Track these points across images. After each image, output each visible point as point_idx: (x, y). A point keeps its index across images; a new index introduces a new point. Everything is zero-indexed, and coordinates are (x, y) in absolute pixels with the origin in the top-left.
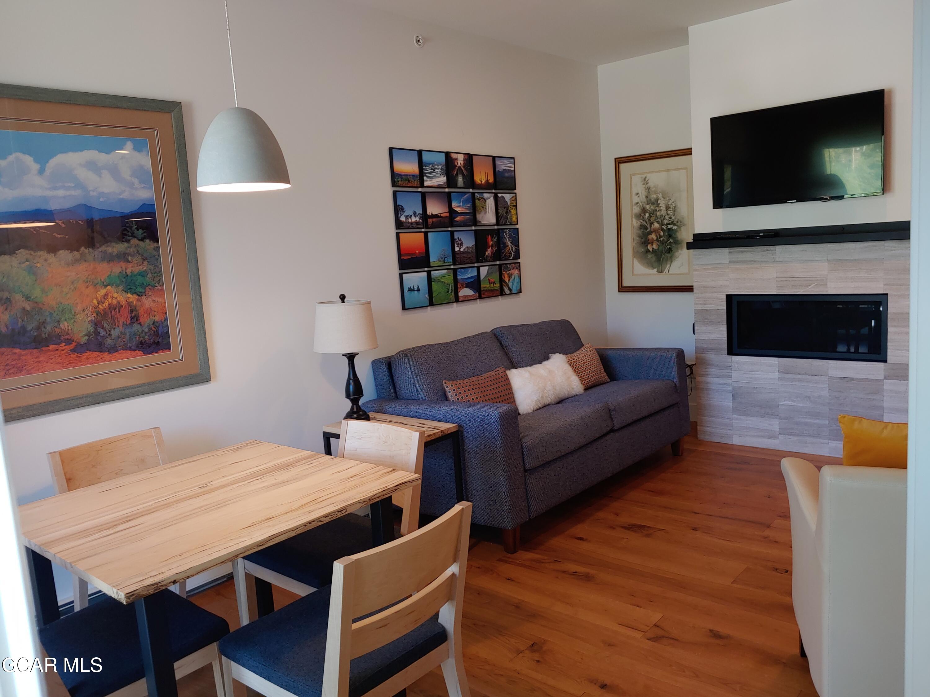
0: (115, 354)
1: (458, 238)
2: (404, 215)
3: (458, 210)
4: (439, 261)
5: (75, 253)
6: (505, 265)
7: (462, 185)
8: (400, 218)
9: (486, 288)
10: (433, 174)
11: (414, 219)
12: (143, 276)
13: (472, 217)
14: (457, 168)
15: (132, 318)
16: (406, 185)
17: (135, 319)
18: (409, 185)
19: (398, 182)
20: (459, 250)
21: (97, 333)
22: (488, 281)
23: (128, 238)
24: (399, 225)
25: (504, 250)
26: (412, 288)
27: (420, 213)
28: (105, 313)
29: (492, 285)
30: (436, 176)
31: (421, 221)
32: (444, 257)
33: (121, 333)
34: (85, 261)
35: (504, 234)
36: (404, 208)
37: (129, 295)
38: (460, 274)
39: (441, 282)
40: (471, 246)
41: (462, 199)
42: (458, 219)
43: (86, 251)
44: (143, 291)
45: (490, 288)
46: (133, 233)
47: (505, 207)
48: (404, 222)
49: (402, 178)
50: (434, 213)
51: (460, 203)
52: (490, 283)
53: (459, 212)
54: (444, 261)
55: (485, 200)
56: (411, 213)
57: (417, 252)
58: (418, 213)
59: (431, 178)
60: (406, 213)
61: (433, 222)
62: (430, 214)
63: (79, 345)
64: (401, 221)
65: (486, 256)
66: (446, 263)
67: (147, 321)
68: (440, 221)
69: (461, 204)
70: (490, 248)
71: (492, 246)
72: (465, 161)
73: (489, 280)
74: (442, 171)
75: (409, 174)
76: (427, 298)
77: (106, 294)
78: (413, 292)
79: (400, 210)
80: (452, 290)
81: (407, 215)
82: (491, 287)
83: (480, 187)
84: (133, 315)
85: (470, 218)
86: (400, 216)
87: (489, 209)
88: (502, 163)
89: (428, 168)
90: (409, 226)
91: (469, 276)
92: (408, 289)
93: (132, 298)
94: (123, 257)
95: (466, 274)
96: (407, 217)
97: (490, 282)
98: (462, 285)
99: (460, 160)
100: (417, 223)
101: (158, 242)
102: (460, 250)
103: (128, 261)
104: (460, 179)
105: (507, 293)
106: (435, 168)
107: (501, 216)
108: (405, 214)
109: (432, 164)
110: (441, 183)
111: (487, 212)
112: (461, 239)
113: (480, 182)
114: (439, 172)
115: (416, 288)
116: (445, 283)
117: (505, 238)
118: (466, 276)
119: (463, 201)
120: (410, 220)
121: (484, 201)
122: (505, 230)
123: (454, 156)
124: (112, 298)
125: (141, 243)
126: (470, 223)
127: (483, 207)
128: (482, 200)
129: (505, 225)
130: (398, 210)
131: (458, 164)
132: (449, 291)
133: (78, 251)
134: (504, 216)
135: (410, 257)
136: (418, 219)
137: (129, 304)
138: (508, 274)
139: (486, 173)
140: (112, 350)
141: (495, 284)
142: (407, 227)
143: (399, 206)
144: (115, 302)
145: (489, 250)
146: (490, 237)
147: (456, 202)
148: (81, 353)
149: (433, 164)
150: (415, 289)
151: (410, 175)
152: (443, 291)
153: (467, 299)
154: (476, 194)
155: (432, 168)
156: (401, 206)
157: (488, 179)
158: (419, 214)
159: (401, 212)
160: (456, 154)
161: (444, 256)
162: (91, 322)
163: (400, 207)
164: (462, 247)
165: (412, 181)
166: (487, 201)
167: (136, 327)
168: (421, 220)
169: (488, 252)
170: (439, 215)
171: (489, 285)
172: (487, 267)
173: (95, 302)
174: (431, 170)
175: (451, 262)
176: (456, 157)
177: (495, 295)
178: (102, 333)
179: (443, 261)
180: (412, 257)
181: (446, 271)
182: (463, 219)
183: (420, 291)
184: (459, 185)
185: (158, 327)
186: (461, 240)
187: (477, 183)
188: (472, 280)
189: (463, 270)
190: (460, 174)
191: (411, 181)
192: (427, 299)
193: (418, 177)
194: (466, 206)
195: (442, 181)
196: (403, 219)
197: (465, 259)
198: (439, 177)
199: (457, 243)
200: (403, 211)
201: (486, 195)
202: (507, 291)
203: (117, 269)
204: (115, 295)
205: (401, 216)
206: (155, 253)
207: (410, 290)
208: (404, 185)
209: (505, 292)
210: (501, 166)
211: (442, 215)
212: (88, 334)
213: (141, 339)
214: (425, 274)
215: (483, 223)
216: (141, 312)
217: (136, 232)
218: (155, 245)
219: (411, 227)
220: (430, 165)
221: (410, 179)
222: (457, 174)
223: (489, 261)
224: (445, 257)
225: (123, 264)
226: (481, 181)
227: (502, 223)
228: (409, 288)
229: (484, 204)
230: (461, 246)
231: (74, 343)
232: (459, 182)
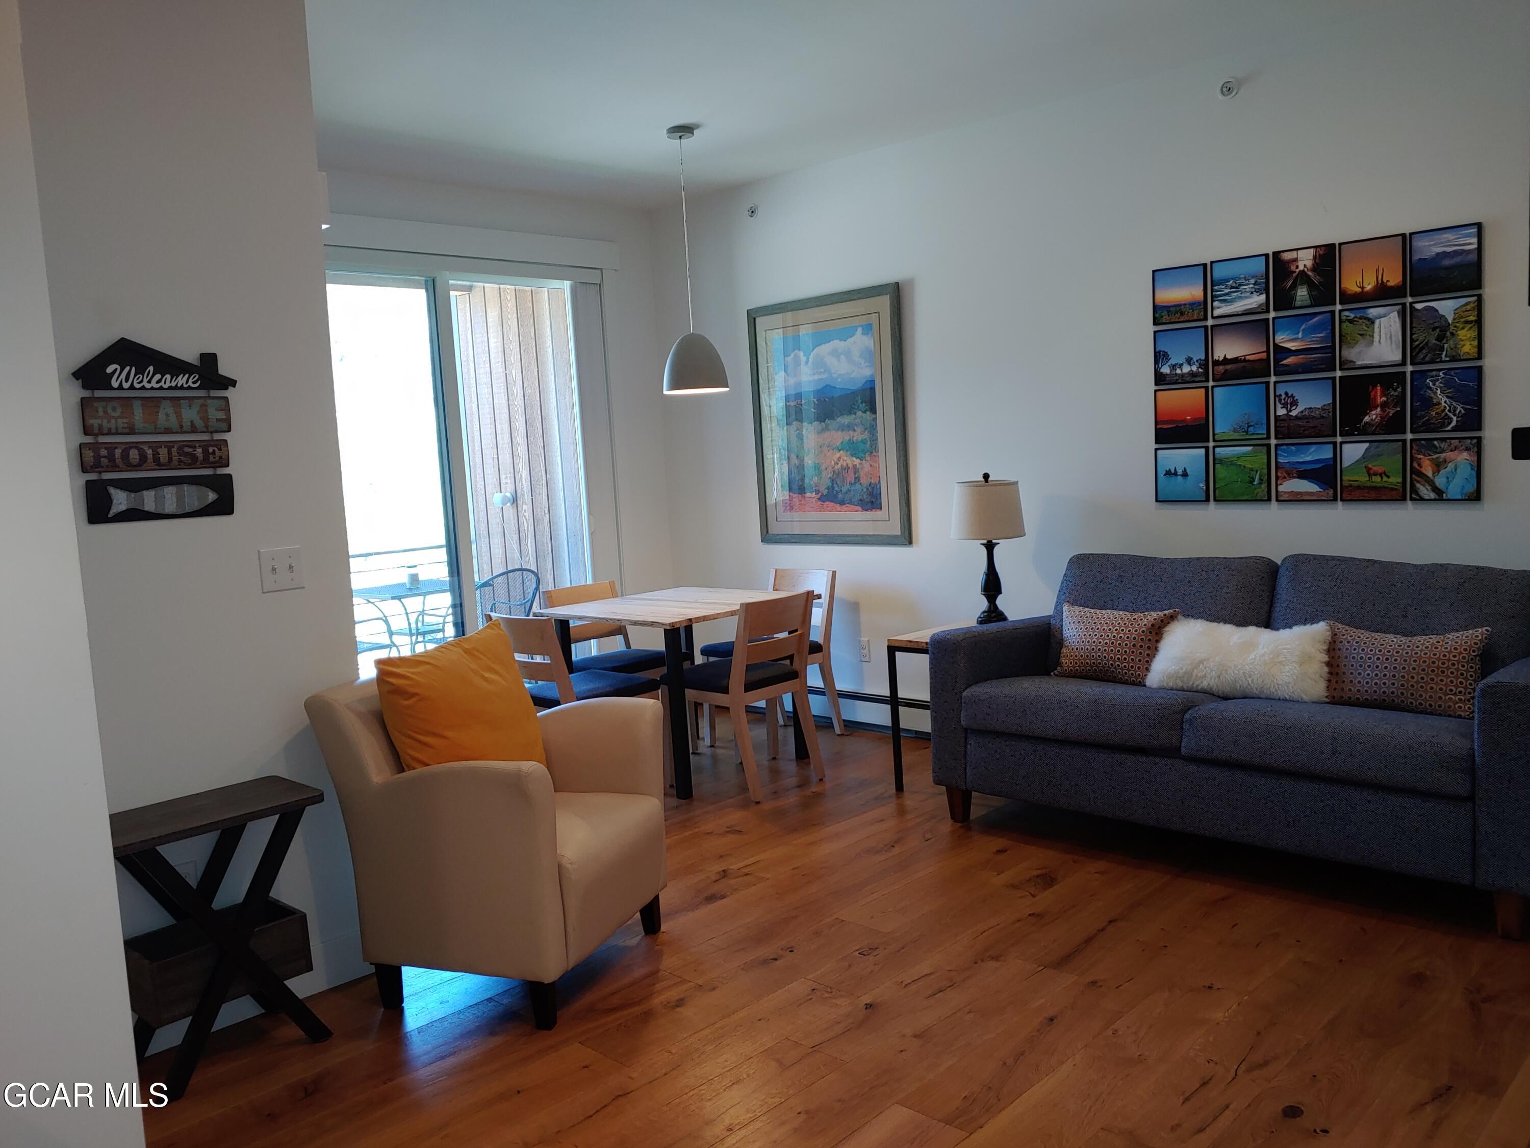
0: (843, 506)
1: (1286, 394)
2: (1167, 364)
3: (1292, 346)
4: (1234, 431)
5: (823, 423)
6: (1423, 442)
7: (1309, 302)
8: (1160, 369)
9: (1357, 483)
10: (1235, 294)
11: (1186, 369)
12: (864, 443)
13: (1330, 355)
14: (1294, 275)
15: (855, 478)
16: (1177, 320)
17: (857, 479)
18: (1182, 320)
19: (1162, 317)
20: (1288, 414)
21: (833, 488)
22: (1365, 470)
23: (855, 411)
24: (1160, 379)
25: (1423, 413)
26: (1173, 471)
27: (1200, 359)
28: (838, 472)
29: (1377, 479)
30: (1240, 298)
31: (1200, 370)
32: (1247, 426)
33: (848, 490)
34: (828, 430)
35: (1428, 381)
36: (1169, 353)
37: (854, 459)
38: (1286, 455)
39: (1236, 465)
40: (1320, 407)
41: (1303, 327)
42: (1290, 360)
43: (829, 422)
44: (864, 456)
45: (1369, 484)
46: (858, 407)
47: (1434, 329)
48: (1167, 374)
49: (1168, 312)
50: (1228, 357)
51: (1298, 333)
52: (1370, 475)
53: (1293, 349)
54: (1247, 432)
55: (1372, 322)
56: (1182, 360)
57: (1189, 418)
58: (1195, 360)
59: (1228, 302)
60: (1172, 362)
61: (1226, 370)
62: (1221, 359)
63: (822, 495)
64: (1162, 373)
65: (1363, 424)
66: (1253, 434)
67: (865, 481)
68: (1243, 367)
69: (1300, 335)
70: (1379, 409)
71: (1384, 406)
72: (1317, 261)
73: (1368, 470)
74: (1257, 287)
75: (1182, 303)
76: (1202, 489)
77: (840, 458)
78: (1173, 478)
79: (1162, 357)
80: (1261, 479)
81: (1174, 363)
82: (1373, 482)
83: (1362, 297)
84: (856, 476)
85: (1322, 357)
86: (1160, 366)
87: (1383, 336)
88: (1432, 243)
89: (1224, 287)
90: (1177, 380)
91: (1309, 458)
92: (1165, 473)
93: (857, 461)
94: (850, 427)
95: (1302, 456)
96: (1173, 367)
97: (1372, 472)
98: (1289, 475)
99: (1305, 260)
100: (1192, 374)
101: (876, 413)
102: (1290, 413)
103: (854, 430)
104: (1302, 293)
105: (1426, 497)
106: (1240, 285)
107: (1421, 345)
108: (1169, 363)
109: (1232, 279)
110: (1254, 306)
111: (1376, 343)
112: (1294, 395)
113: (1359, 290)
114: (1248, 290)
115: (1180, 472)
116: (1244, 467)
117: (1430, 389)
118: (1301, 457)
119: (1303, 330)
120: (1178, 371)
121: (1368, 323)
122: (1434, 373)
123: (1287, 256)
124: (843, 460)
125: (864, 415)
126: (1323, 366)
127: (1361, 335)
128: (1360, 321)
129: (1432, 362)
130: (1160, 357)
131: (1297, 267)
132: (1254, 481)
133: (824, 422)
134: (1430, 345)
135: (1174, 426)
136: (1194, 368)
137: (854, 466)
138: (1431, 460)
139: (1377, 271)
140: (842, 503)
141: (1388, 477)
142: (1173, 381)
143: (1159, 352)
144: (845, 464)
145: (1374, 412)
146: (1379, 388)
147: (1287, 333)
148: (824, 502)
149: (1235, 279)
150: (1178, 474)
151: (1185, 304)
152: (1239, 480)
153: (1297, 499)
154: (1347, 313)
155: (1234, 285)
156: (1164, 351)
157: (1385, 281)
158: (1197, 361)
159: (1163, 359)
160: (1295, 252)
161: (1248, 423)
162: (830, 478)
163: (1161, 353)
164: (1294, 408)
165: (1189, 312)
166: (1377, 321)
167: (858, 486)
168: (1202, 369)
169: (1373, 416)
170: (1243, 358)
171: (1367, 479)
172: (1367, 445)
173: (833, 462)
174: (1231, 289)
175: (1262, 434)
176: (1295, 256)
177: (1384, 497)
178: (836, 489)
179: (1245, 431)
180: (1177, 426)
181: (1250, 448)
182: (1302, 361)
183: (1189, 478)
184: (1298, 304)
185: (873, 488)
186: (1292, 396)
187: (1350, 292)
188: (1320, 465)
189: (1293, 448)
190: (1302, 284)
191: (1186, 313)
192: (1202, 491)
193: (1202, 304)
194: (1314, 337)
195: (1254, 302)
196: (1166, 370)
197: (1303, 429)
198: (1247, 297)
199: (1283, 401)
200: (1166, 359)
201: (1373, 312)
202: (1425, 491)
203: (846, 436)
204: (845, 458)
205: (1162, 366)
206: (874, 423)
207: (1168, 473)
208: (1173, 320)
209: (1418, 494)
210: (1427, 248)
211: (1247, 358)
212: (828, 488)
213: (861, 497)
214: (1203, 451)
215: (1360, 363)
216: (862, 473)
217: (861, 405)
218: (874, 416)
219: (1180, 381)
220: (1229, 281)
221: (1183, 310)
222: (1294, 287)
223: (1373, 433)
224: (1249, 426)
225: (851, 433)
226: (1363, 288)
227: (1424, 358)
228: (1166, 471)
229: (1366, 328)
230: (1291, 407)
231: (820, 494)
232: (1298, 298)
